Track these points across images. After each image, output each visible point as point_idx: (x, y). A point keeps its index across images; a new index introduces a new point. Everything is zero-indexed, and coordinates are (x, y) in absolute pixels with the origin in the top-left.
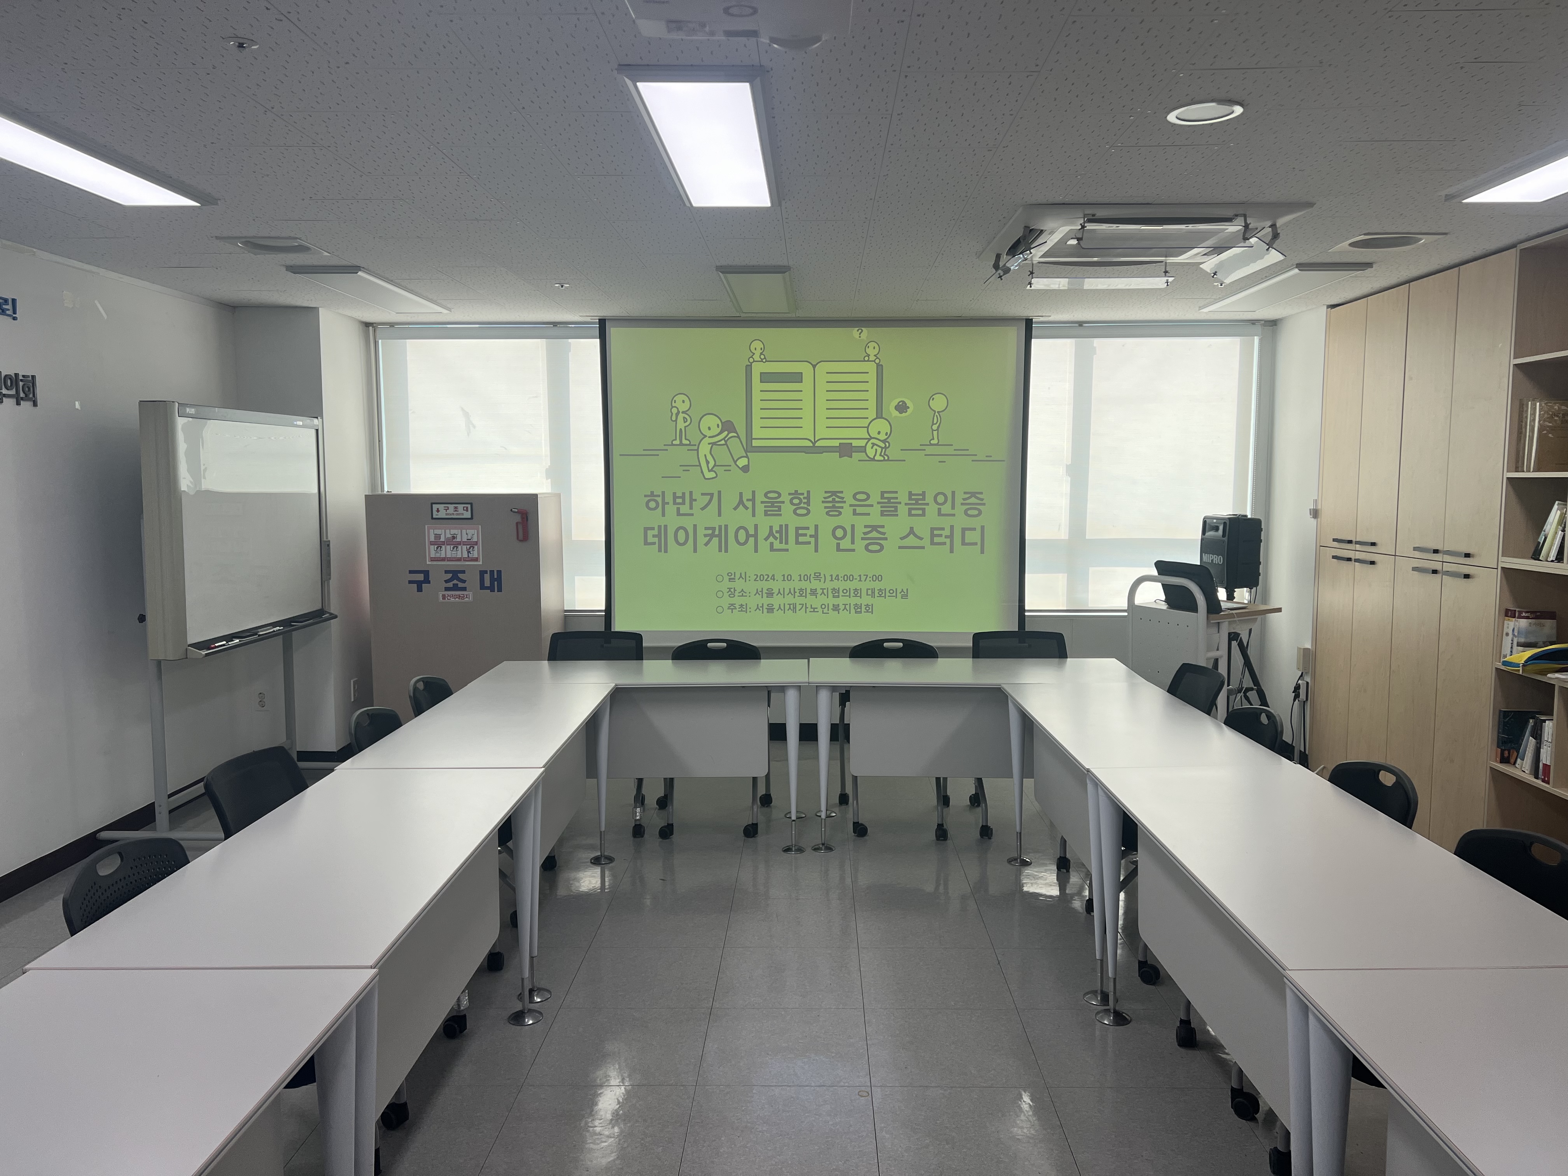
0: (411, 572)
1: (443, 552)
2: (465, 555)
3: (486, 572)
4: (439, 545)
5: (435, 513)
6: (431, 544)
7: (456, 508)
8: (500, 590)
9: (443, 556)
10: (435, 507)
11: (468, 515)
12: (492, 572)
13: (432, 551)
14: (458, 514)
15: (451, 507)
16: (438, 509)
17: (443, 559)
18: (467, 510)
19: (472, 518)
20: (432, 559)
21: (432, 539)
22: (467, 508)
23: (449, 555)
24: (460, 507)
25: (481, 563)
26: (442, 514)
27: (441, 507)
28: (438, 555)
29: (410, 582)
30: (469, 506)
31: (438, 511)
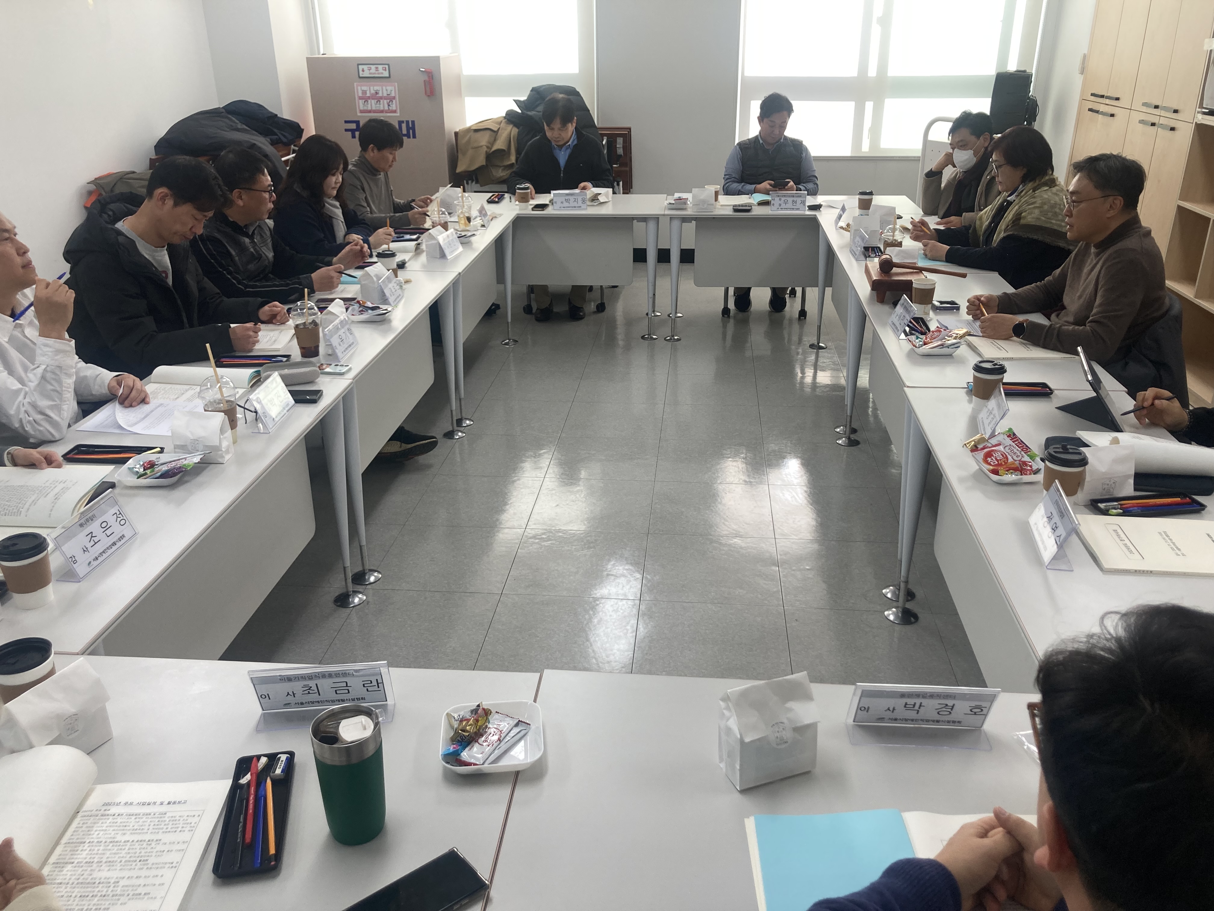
0: (346, 122)
1: (369, 105)
2: (386, 108)
3: (403, 122)
4: (366, 99)
5: (361, 72)
6: (360, 99)
7: (377, 68)
8: (414, 137)
9: (369, 108)
10: (361, 67)
11: (386, 74)
12: (407, 122)
13: (361, 105)
14: (379, 74)
15: (373, 67)
16: (363, 69)
17: (370, 112)
18: (385, 70)
19: (389, 77)
20: (361, 112)
21: (360, 95)
22: (385, 68)
23: (374, 108)
24: (380, 67)
25: (398, 114)
26: (366, 74)
27: (365, 67)
28: (365, 108)
29: (346, 130)
30: (387, 66)
31: (363, 71)
